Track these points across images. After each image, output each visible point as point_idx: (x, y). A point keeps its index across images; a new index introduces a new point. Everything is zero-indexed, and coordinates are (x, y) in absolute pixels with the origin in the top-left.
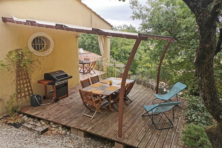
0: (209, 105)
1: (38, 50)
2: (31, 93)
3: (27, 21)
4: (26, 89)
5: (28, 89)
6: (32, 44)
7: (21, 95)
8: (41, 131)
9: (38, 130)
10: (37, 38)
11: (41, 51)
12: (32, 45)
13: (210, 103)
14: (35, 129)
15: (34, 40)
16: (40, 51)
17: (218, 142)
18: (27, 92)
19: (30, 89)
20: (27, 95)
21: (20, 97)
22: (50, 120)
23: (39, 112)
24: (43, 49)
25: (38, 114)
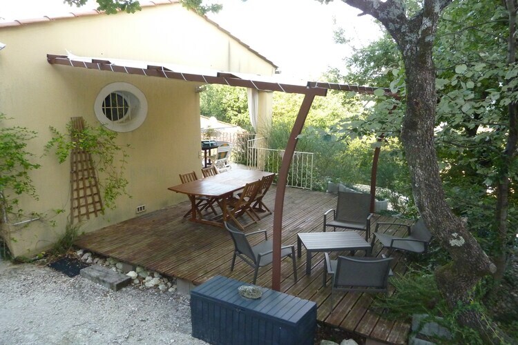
0: (429, 219)
1: (115, 119)
2: (99, 208)
3: (93, 60)
4: (90, 200)
5: (93, 199)
6: (103, 106)
7: (79, 212)
8: (116, 283)
9: (111, 282)
10: (113, 94)
11: (122, 122)
12: (103, 109)
13: (430, 217)
14: (105, 279)
15: (107, 99)
16: (120, 120)
17: (455, 297)
18: (92, 206)
19: (97, 199)
20: (91, 213)
21: (78, 216)
22: (135, 262)
23: (115, 247)
24: (125, 117)
25: (111, 252)
